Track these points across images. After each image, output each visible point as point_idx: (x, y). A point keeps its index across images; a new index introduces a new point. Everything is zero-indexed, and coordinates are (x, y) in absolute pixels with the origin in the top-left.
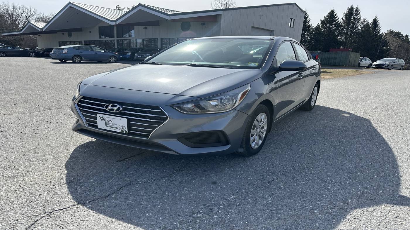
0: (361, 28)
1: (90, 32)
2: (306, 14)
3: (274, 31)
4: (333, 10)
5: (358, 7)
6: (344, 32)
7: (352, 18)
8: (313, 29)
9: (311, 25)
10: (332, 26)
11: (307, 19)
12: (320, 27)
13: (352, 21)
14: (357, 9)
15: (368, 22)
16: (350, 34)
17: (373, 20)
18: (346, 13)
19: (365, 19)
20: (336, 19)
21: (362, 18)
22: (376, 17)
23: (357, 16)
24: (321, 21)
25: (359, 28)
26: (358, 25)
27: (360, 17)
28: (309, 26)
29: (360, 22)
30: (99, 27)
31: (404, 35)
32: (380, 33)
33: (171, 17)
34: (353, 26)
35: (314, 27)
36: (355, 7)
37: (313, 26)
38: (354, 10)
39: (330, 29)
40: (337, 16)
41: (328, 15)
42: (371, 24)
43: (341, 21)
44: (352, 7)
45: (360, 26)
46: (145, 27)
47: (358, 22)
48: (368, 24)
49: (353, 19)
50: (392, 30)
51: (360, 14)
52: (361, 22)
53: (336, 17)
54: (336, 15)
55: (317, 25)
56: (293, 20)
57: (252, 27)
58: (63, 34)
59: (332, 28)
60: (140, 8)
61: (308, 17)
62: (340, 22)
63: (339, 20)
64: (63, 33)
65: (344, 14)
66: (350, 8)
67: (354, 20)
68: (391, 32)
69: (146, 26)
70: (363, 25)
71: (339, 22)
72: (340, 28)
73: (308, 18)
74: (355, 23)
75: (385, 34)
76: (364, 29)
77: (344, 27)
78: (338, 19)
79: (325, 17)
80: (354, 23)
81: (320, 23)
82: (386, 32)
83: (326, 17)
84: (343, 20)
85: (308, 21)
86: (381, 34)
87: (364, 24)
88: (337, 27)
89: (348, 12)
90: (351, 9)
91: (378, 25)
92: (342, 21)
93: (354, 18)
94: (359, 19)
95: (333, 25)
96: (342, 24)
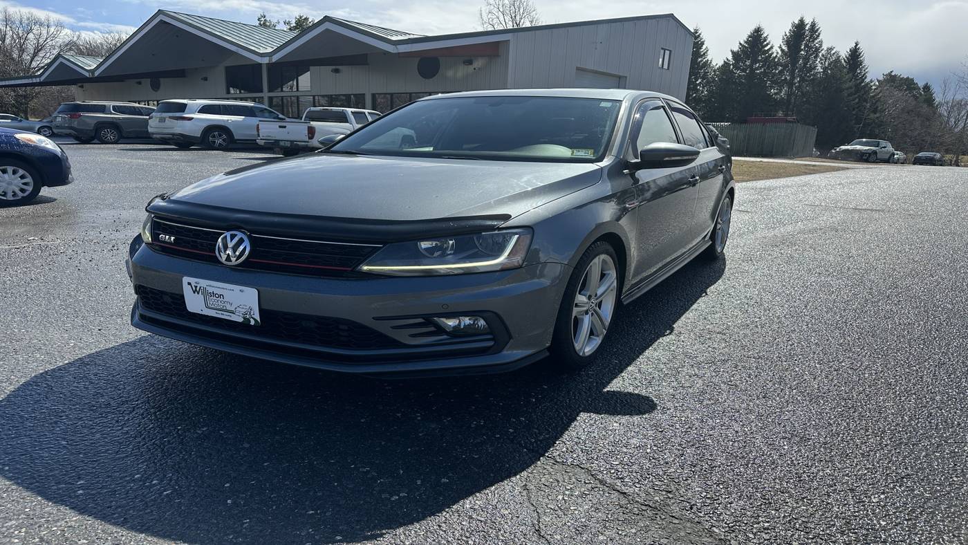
0: (822, 70)
1: (206, 79)
2: (699, 36)
3: (626, 77)
4: (758, 28)
5: (816, 21)
6: (786, 78)
7: (803, 47)
8: (714, 71)
9: (711, 63)
10: (758, 65)
11: (701, 49)
12: (732, 67)
13: (802, 53)
14: (813, 25)
15: (840, 57)
16: (799, 82)
17: (850, 50)
18: (788, 34)
19: (831, 49)
20: (766, 48)
21: (825, 47)
22: (857, 45)
23: (813, 41)
24: (733, 52)
25: (819, 69)
26: (817, 62)
27: (821, 45)
28: (707, 64)
29: (820, 54)
30: (227, 68)
31: (921, 85)
32: (867, 80)
33: (398, 46)
34: (805, 64)
35: (718, 66)
36: (808, 21)
37: (714, 63)
38: (807, 28)
39: (753, 71)
40: (768, 41)
41: (748, 40)
42: (845, 60)
43: (777, 53)
44: (802, 21)
45: (820, 65)
46: (334, 67)
47: (816, 57)
48: (838, 60)
49: (805, 48)
50: (893, 74)
51: (820, 38)
52: (823, 55)
53: (765, 43)
54: (765, 41)
55: (723, 63)
56: (667, 52)
57: (578, 69)
58: (140, 83)
59: (757, 69)
60: (327, 25)
61: (703, 43)
62: (776, 56)
63: (774, 50)
64: (138, 80)
65: (785, 37)
66: (797, 22)
67: (807, 52)
68: (891, 79)
69: (337, 67)
70: (827, 63)
71: (774, 55)
72: (776, 69)
73: (704, 47)
74: (808, 59)
75: (877, 83)
76: (829, 72)
77: (785, 66)
78: (772, 47)
79: (740, 44)
80: (806, 59)
81: (730, 57)
82: (881, 78)
83: (742, 43)
84: (782, 50)
85: (704, 54)
86: (868, 84)
87: (829, 59)
88: (768, 68)
89: (794, 32)
90: (800, 26)
91: (861, 63)
92: (780, 53)
93: (806, 45)
94: (817, 50)
95: (759, 61)
96: (779, 59)
